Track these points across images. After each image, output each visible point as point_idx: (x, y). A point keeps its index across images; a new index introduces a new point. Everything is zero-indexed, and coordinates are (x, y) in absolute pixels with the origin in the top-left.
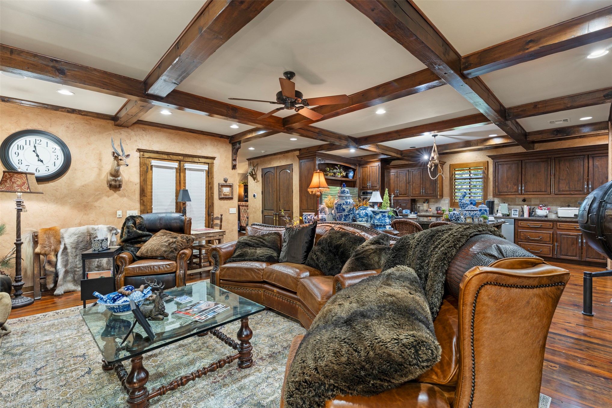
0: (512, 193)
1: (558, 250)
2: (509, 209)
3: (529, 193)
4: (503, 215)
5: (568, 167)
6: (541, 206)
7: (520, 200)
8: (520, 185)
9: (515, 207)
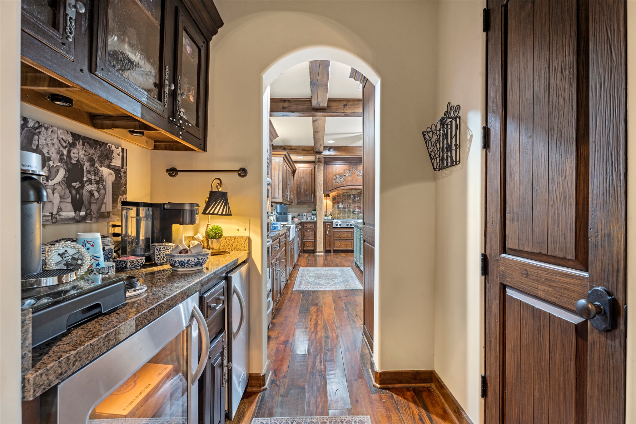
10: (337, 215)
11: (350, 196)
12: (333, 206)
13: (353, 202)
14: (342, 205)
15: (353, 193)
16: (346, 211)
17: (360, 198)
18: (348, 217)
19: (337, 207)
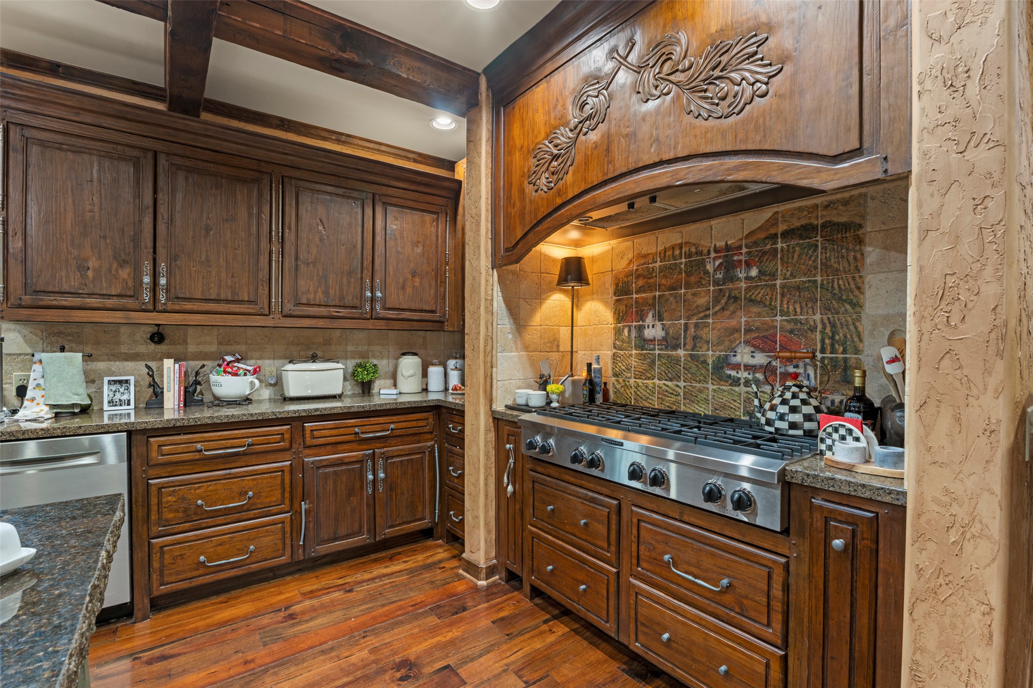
0: (110, 302)
1: (311, 525)
2: (91, 379)
3: (188, 306)
4: (59, 412)
5: (324, 220)
6: (229, 358)
7: (138, 337)
8: (147, 266)
9: (116, 365)
10: (632, 381)
11: (702, 263)
12: (618, 332)
13: (716, 301)
14: (659, 325)
15: (721, 244)
16: (677, 360)
17: (770, 267)
18: (689, 396)
19: (634, 334)
